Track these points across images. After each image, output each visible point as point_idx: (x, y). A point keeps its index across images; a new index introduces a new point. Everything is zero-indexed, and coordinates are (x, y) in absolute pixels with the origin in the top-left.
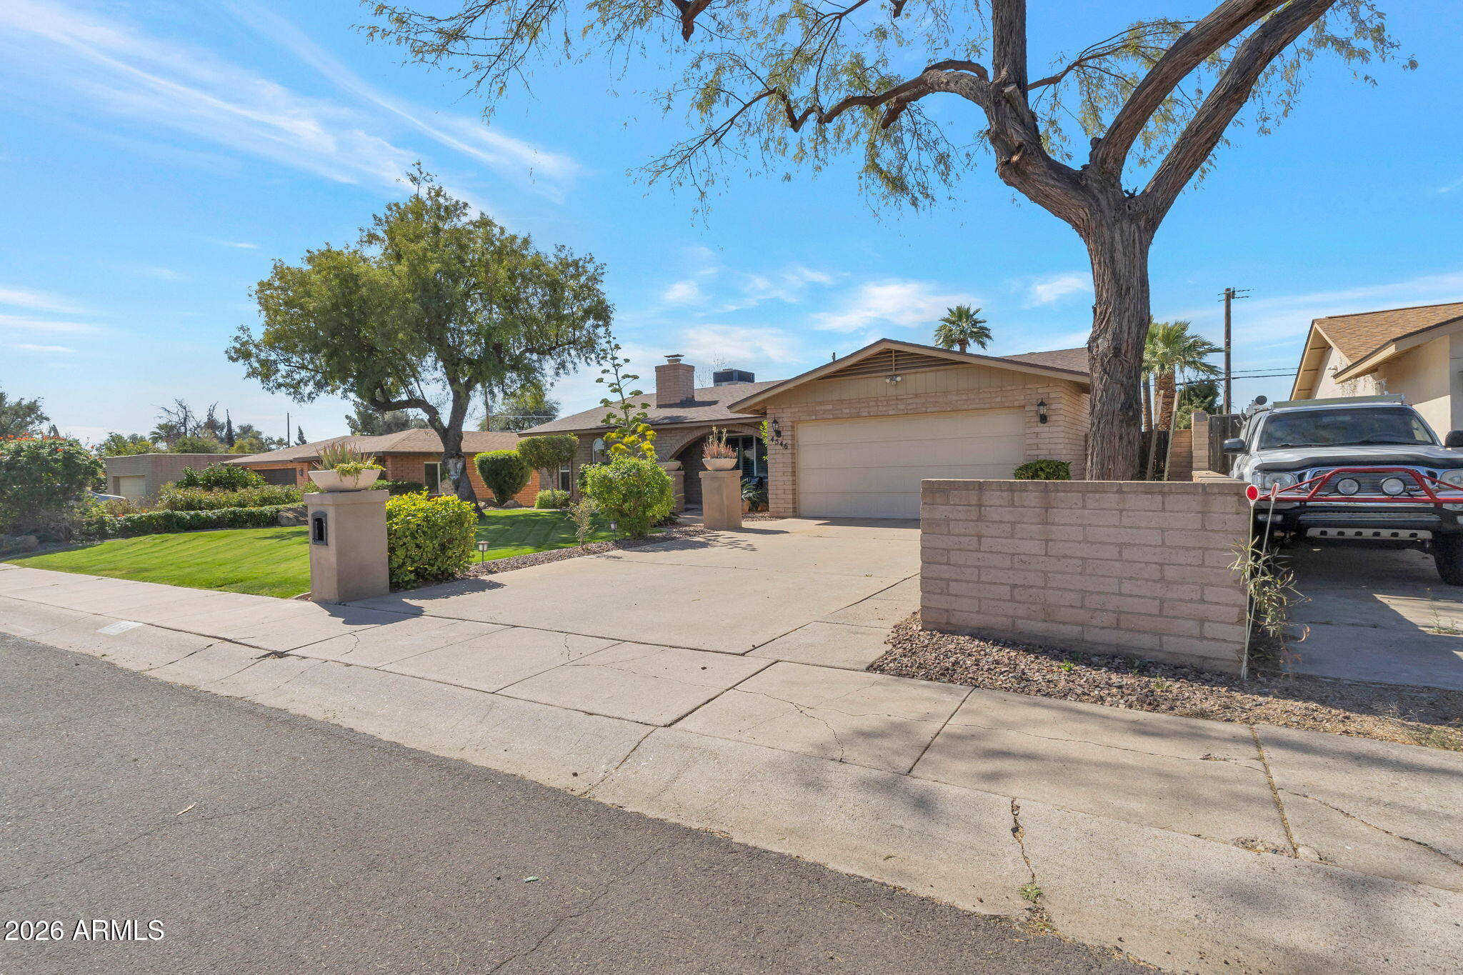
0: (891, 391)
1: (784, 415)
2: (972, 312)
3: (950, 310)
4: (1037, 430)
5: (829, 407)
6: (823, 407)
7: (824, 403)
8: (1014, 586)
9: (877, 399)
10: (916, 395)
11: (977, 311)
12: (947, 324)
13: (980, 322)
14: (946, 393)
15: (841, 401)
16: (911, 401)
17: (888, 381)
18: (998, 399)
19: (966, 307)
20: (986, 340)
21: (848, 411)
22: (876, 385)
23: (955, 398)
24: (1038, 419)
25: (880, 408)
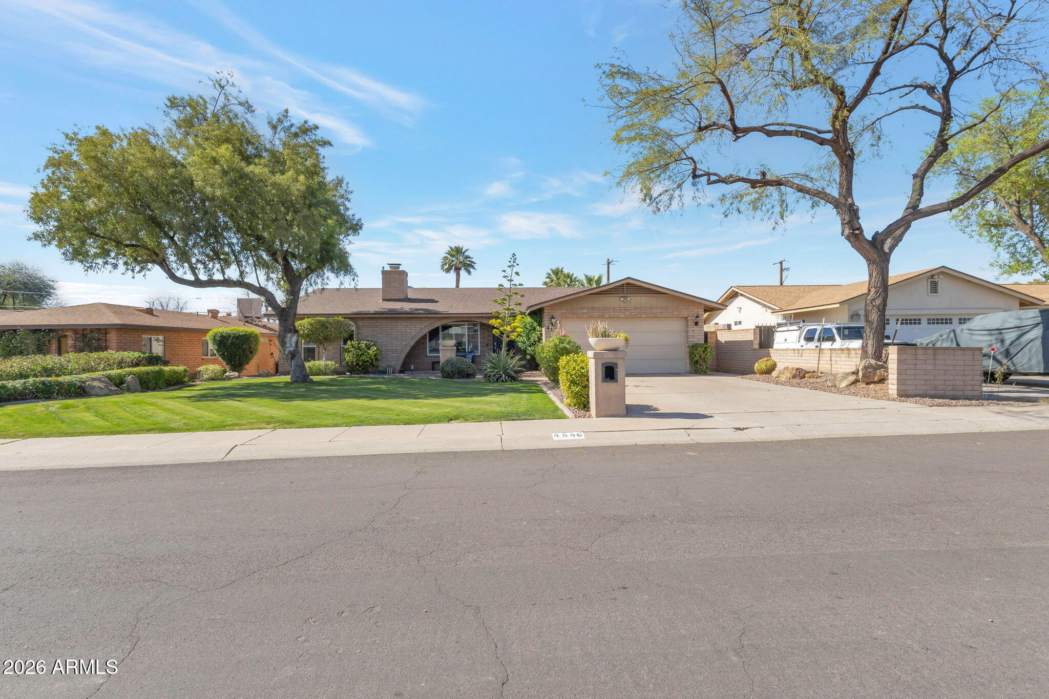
0: (622, 305)
1: (556, 314)
2: (463, 251)
3: (450, 248)
4: (694, 329)
5: (586, 311)
6: (582, 311)
7: (582, 309)
8: (926, 380)
9: (614, 309)
10: (635, 308)
11: (467, 250)
12: (449, 256)
13: (470, 258)
14: (651, 308)
15: (593, 308)
16: (632, 311)
17: (622, 299)
18: (676, 313)
19: (461, 247)
20: (471, 270)
21: (596, 314)
22: (614, 301)
23: (656, 311)
24: (694, 324)
25: (616, 314)
